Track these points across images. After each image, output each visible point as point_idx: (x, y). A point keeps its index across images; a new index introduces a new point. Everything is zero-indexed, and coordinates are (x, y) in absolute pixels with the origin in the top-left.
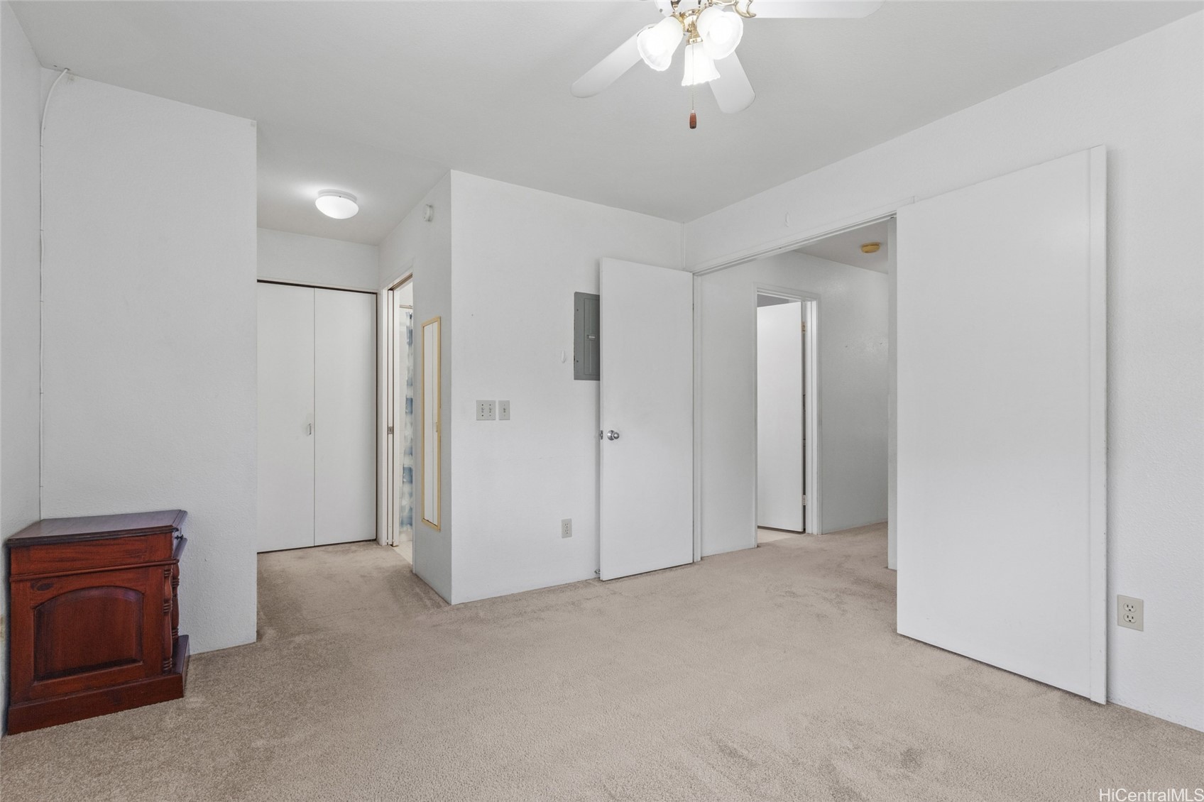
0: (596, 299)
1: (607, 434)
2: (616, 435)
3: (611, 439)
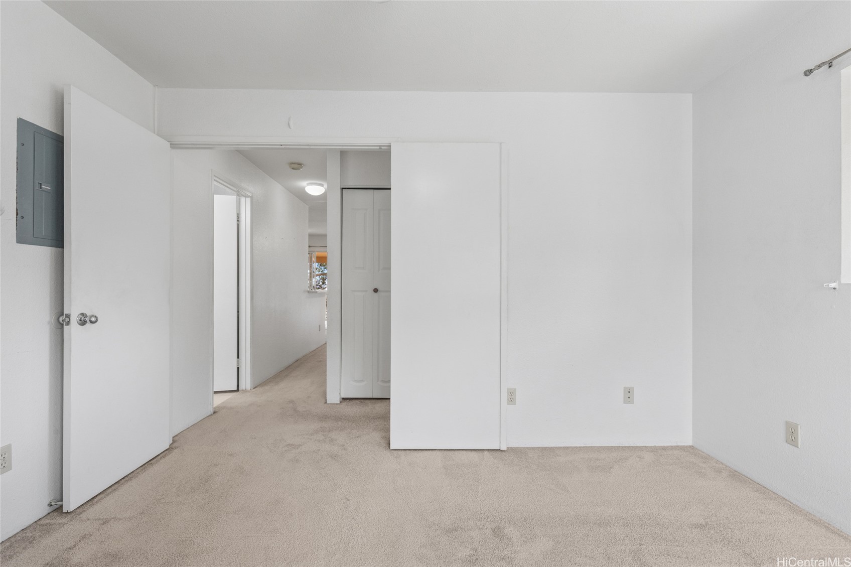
0: (58, 142)
1: (74, 319)
2: (93, 319)
3: (83, 323)
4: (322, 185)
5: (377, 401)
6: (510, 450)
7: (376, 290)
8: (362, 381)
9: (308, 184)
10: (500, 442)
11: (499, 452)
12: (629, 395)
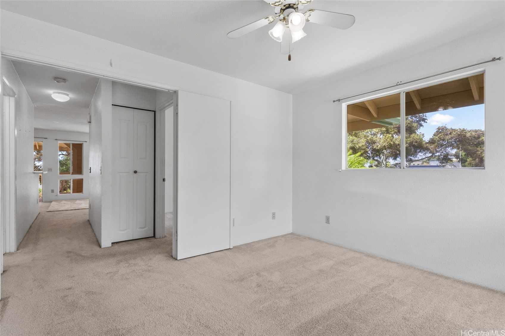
4: (68, 95)
5: (137, 241)
6: (235, 247)
7: (135, 172)
8: (126, 230)
9: (54, 93)
10: (230, 245)
11: (230, 250)
12: (274, 216)
